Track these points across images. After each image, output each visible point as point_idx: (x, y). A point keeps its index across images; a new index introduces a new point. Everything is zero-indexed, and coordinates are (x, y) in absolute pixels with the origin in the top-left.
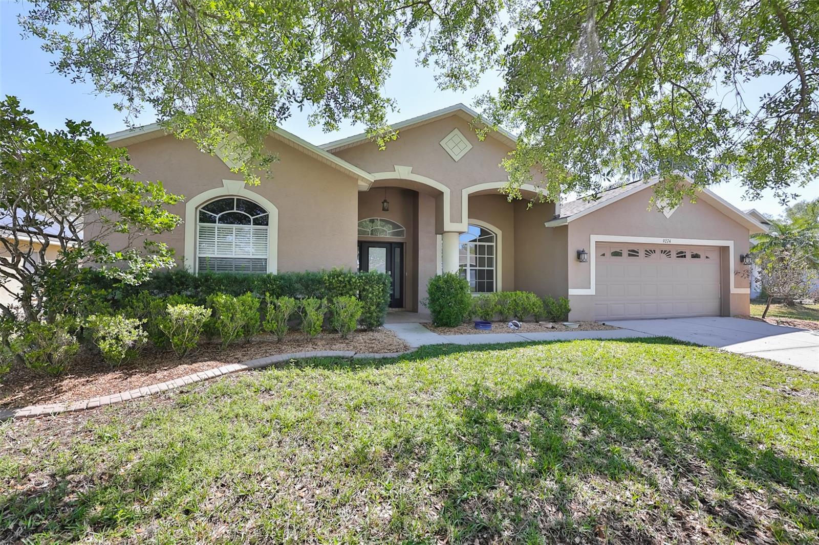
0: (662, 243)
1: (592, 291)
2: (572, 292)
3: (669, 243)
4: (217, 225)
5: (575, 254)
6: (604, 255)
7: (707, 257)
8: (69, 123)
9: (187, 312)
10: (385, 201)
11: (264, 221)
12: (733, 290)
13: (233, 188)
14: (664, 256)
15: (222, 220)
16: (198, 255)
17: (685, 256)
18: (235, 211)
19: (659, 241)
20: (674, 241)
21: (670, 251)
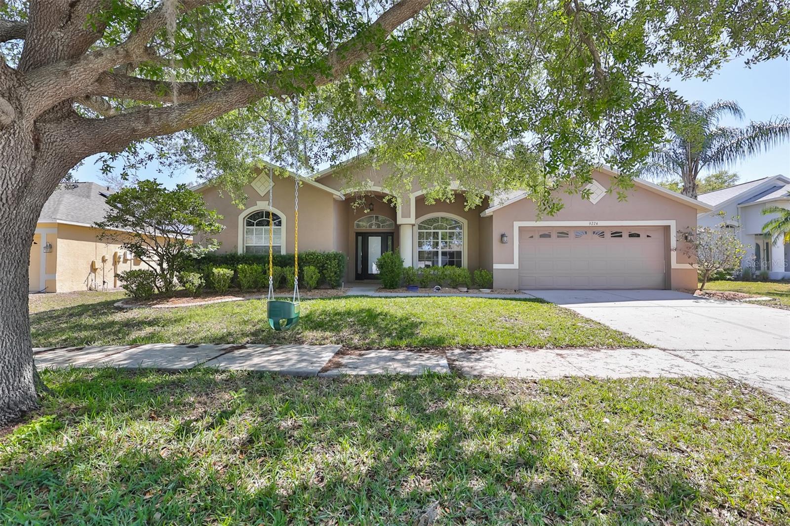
0: (589, 225)
1: (515, 266)
2: (496, 266)
3: (596, 225)
4: (255, 227)
5: (499, 237)
6: (532, 237)
7: (648, 236)
8: (178, 186)
9: (222, 272)
10: (371, 204)
11: (280, 224)
12: (674, 265)
13: (262, 206)
14: (596, 236)
15: (258, 224)
16: (245, 245)
17: (621, 236)
18: (264, 218)
19: (586, 223)
20: (601, 223)
21: (603, 232)
